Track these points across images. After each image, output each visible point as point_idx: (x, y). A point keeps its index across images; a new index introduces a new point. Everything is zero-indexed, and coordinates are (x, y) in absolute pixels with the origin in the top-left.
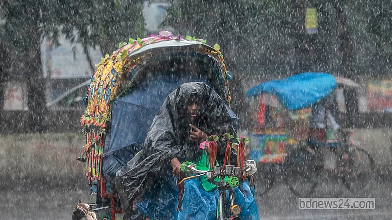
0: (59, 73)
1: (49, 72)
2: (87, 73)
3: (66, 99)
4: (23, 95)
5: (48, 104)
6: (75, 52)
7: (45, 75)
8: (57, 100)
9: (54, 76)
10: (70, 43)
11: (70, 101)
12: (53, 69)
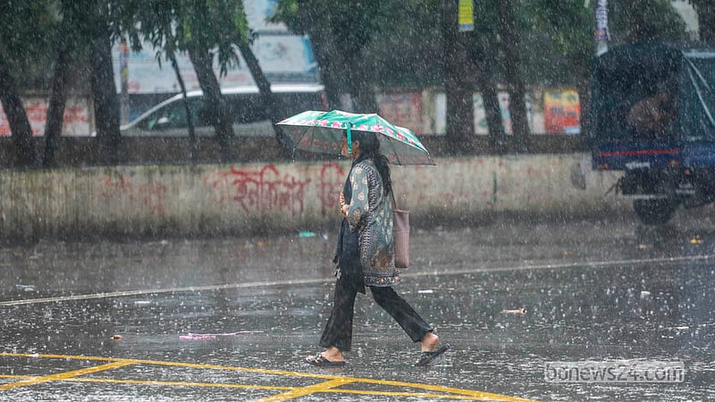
0: (137, 86)
1: (125, 86)
2: (175, 86)
3: (146, 120)
4: (90, 116)
5: (122, 128)
6: (159, 59)
7: (119, 90)
8: (135, 122)
9: (131, 91)
10: (152, 47)
11: (152, 124)
12: (130, 81)
